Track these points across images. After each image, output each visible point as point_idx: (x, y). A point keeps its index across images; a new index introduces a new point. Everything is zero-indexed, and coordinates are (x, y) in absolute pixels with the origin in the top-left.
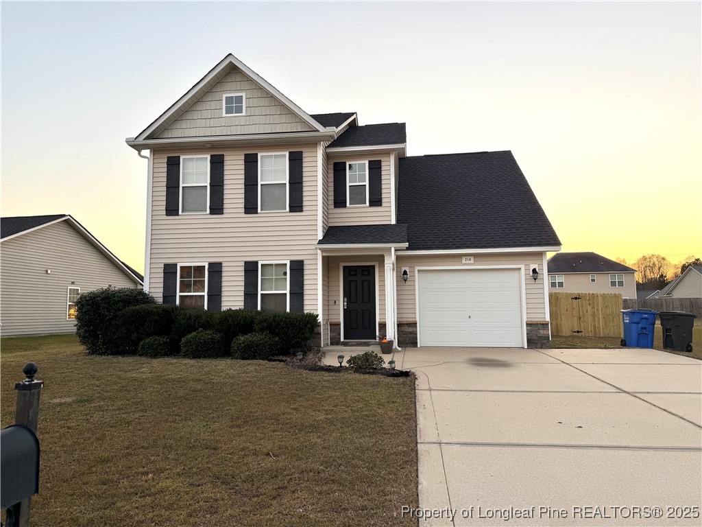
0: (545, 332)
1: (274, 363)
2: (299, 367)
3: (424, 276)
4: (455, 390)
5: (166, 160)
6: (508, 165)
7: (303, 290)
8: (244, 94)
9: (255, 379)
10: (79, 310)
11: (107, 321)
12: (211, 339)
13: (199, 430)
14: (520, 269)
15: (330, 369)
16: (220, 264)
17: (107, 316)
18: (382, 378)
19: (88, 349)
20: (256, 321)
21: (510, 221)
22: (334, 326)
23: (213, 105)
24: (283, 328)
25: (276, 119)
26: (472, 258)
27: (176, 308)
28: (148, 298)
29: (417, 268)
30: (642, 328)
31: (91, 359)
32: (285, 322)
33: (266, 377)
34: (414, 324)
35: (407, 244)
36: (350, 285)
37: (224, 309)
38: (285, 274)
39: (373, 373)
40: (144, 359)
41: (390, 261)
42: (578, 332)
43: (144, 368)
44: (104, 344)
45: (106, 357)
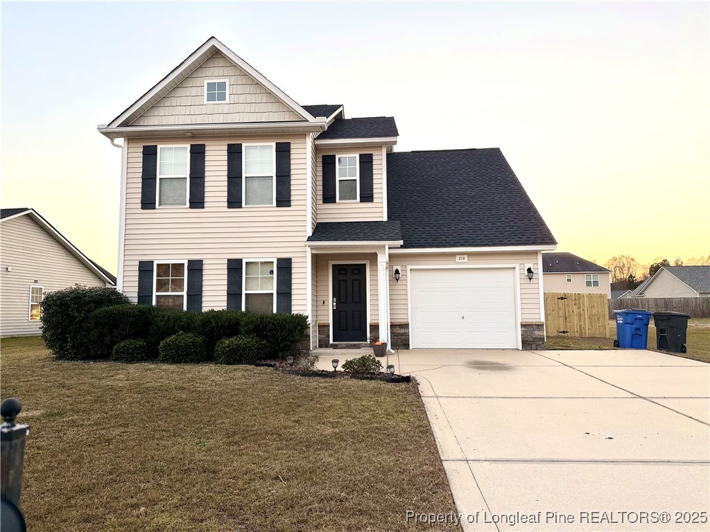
0: (540, 333)
1: (262, 368)
2: (290, 372)
3: (417, 275)
4: (463, 397)
5: (141, 150)
6: (497, 163)
7: (291, 289)
8: (227, 81)
9: (245, 386)
10: (46, 311)
11: (76, 323)
12: (192, 342)
13: (192, 449)
14: (514, 268)
15: (323, 374)
16: (200, 262)
17: (76, 318)
18: (382, 384)
19: (55, 354)
20: (242, 323)
21: (503, 219)
22: (323, 328)
23: (194, 91)
24: (271, 331)
25: (262, 107)
26: (466, 257)
27: (153, 308)
28: (121, 298)
29: (409, 267)
30: (636, 329)
31: (59, 365)
32: (273, 324)
33: (257, 384)
34: (406, 326)
35: (401, 242)
36: (339, 284)
37: (205, 309)
38: (272, 272)
39: (371, 379)
40: (118, 364)
41: (383, 259)
42: (564, 332)
43: (119, 374)
44: (73, 347)
45: (75, 363)
